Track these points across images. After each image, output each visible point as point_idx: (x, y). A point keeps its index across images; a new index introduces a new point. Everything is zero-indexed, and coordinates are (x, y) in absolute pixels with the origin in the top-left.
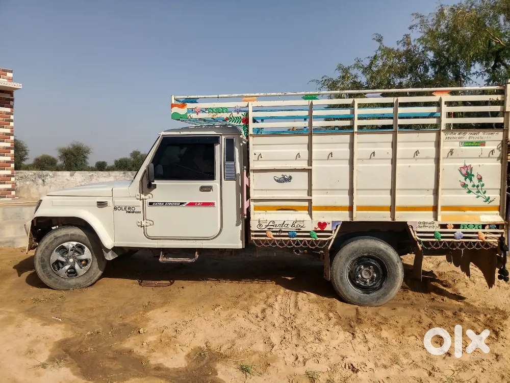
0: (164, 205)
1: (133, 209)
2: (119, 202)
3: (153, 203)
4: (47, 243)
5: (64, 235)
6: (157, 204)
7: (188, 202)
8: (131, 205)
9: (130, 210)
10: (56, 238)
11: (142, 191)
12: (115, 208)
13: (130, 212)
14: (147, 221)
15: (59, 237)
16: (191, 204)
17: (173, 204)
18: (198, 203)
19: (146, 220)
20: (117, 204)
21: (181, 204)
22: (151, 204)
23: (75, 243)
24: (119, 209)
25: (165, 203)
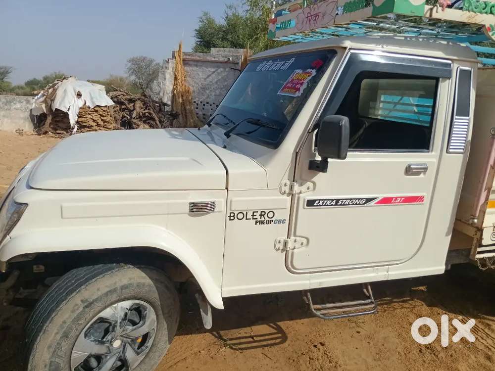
0: (336, 204)
1: (271, 215)
2: (240, 202)
3: (314, 201)
4: (64, 322)
5: (107, 294)
6: (324, 203)
7: (381, 196)
8: (266, 207)
9: (263, 218)
10: (89, 305)
11: (295, 177)
12: (232, 217)
13: (262, 223)
14: (298, 239)
15: (96, 300)
16: (386, 201)
17: (355, 202)
18: (396, 198)
19: (295, 235)
20: (236, 208)
21: (369, 200)
22: (311, 203)
23: (127, 304)
24: (240, 216)
25: (338, 201)
